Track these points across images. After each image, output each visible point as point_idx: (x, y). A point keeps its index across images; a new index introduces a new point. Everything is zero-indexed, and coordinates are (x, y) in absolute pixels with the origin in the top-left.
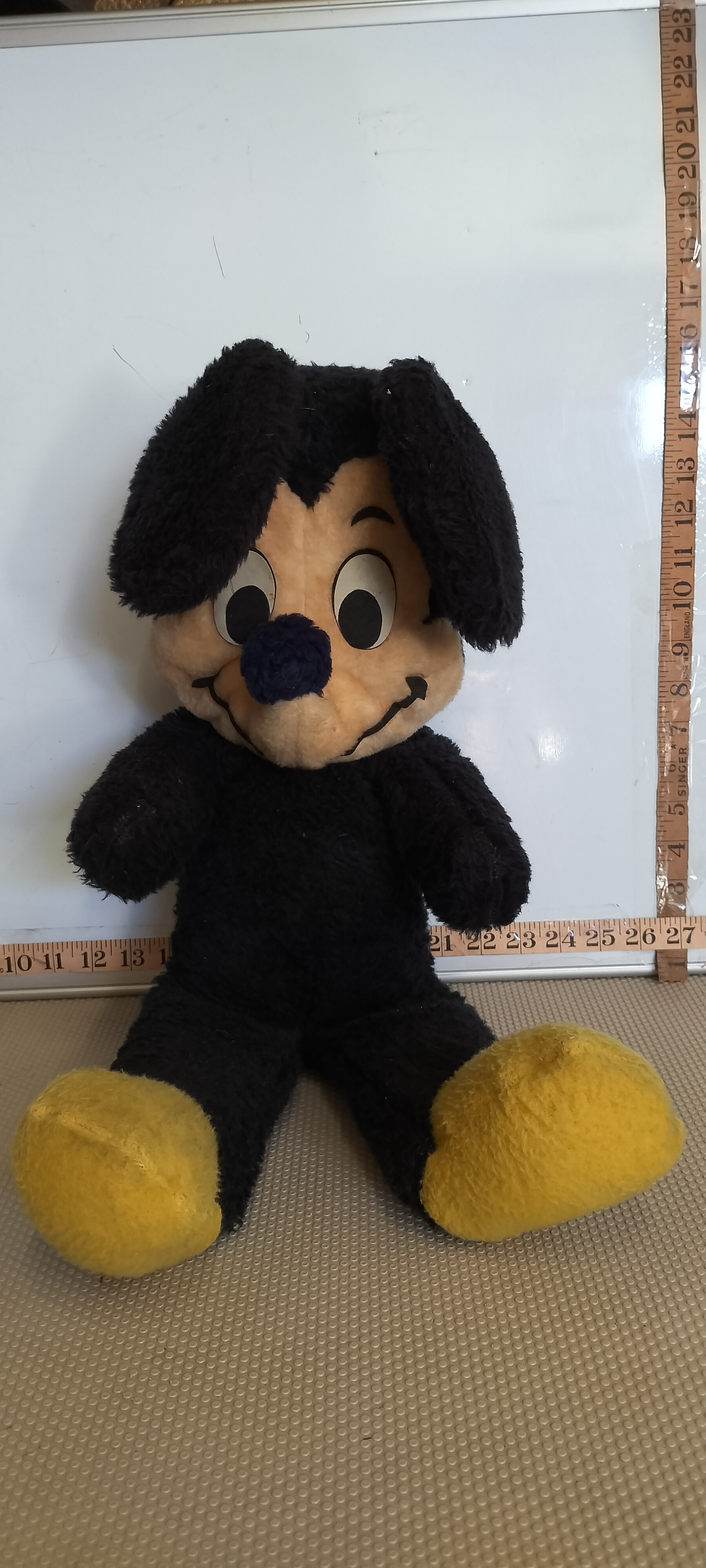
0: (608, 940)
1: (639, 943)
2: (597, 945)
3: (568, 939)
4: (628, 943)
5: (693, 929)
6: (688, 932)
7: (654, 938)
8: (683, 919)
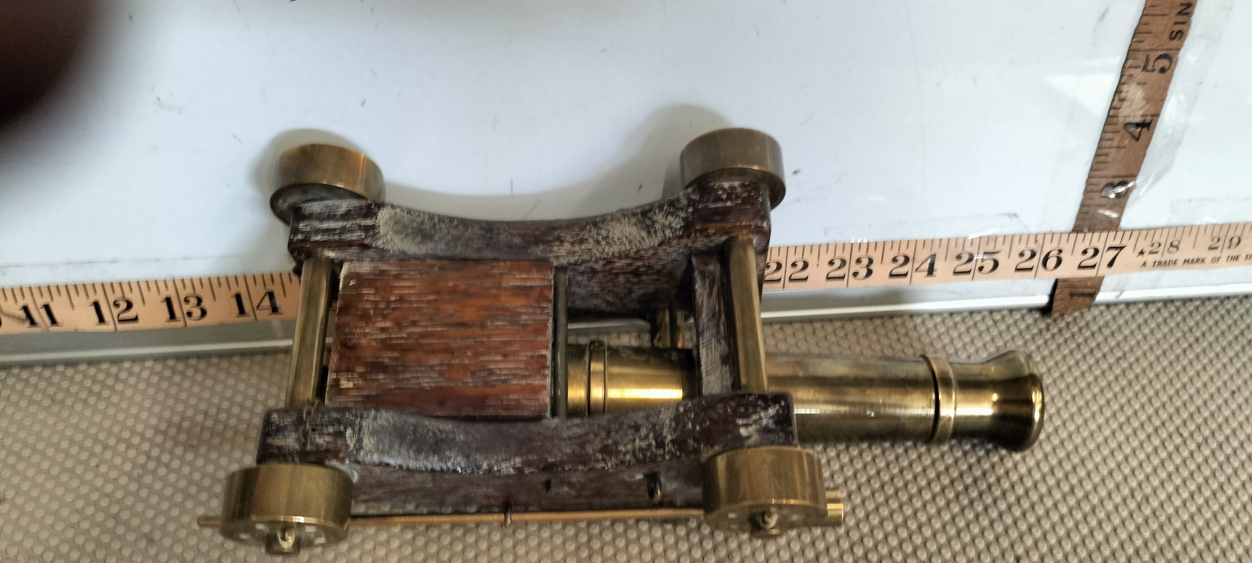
0: (989, 265)
1: (1034, 270)
2: (968, 272)
3: (926, 266)
4: (1017, 270)
5: (1121, 248)
6: (1113, 253)
7: (1059, 261)
8: (1112, 234)
